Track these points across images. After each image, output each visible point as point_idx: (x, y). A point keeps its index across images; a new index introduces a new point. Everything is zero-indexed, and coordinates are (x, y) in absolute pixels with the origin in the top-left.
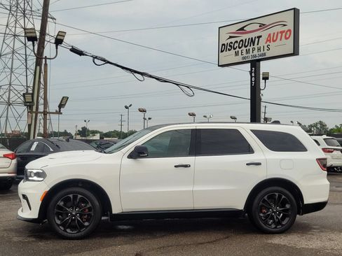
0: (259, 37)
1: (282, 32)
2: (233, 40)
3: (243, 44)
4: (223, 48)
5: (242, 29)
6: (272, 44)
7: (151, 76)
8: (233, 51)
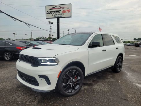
0: (60, 11)
1: (67, 10)
2: (51, 11)
3: (54, 12)
4: (47, 13)
5: (54, 7)
6: (64, 13)
7: (17, 19)
8: (51, 14)
